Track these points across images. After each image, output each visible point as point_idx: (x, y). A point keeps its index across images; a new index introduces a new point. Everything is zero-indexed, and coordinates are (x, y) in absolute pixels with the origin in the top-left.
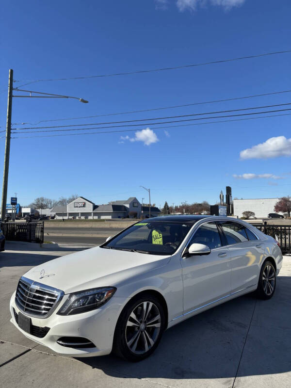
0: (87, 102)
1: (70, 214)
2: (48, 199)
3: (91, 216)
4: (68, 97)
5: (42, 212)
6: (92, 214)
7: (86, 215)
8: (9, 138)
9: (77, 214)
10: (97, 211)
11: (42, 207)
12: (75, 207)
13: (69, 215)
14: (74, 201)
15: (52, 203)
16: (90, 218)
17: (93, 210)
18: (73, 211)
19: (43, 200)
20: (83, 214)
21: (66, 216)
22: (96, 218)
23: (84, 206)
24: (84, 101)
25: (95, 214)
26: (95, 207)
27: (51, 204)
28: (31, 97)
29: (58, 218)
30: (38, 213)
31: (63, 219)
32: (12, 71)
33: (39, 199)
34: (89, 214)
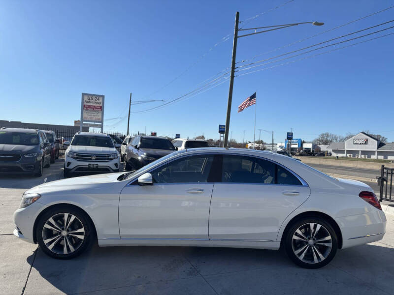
0: (323, 24)
1: (349, 152)
2: (333, 135)
3: (374, 155)
4: (297, 24)
5: (323, 148)
6: (376, 152)
7: (369, 153)
8: (232, 77)
9: (357, 152)
10: (382, 149)
11: (326, 143)
12: (354, 144)
13: (347, 153)
14: (353, 138)
15: (338, 139)
16: (373, 157)
17: (378, 148)
18: (353, 148)
19: (327, 135)
20: (364, 152)
21: (344, 153)
22: (381, 157)
23: (366, 143)
24: (317, 24)
25: (380, 153)
26: (381, 145)
27: (336, 140)
28: (256, 33)
29: (334, 155)
30: (320, 148)
31: (337, 157)
32: (238, 13)
33: (323, 134)
34: (373, 153)
